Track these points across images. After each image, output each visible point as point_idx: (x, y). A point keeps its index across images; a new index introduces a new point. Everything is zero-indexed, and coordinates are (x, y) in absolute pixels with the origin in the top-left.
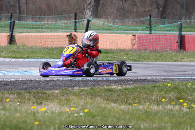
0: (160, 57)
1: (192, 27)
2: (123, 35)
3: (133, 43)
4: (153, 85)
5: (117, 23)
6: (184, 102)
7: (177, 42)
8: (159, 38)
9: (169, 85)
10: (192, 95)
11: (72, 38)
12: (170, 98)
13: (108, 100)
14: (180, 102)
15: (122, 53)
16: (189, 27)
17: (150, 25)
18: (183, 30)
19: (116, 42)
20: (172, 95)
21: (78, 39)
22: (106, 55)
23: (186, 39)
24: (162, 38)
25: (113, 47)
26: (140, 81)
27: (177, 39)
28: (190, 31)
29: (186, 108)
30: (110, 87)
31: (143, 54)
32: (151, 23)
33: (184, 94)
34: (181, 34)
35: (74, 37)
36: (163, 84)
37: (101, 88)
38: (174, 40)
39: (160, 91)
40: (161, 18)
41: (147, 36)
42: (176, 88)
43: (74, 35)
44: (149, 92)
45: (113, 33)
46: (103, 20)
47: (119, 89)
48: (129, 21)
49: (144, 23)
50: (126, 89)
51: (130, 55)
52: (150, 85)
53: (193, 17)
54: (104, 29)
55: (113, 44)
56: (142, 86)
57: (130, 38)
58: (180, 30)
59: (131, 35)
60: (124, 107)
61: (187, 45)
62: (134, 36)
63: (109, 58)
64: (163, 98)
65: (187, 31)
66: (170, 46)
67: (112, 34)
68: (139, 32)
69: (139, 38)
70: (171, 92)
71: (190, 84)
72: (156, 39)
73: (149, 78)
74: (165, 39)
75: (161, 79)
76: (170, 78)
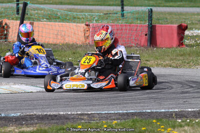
2: (73, 25)
3: (86, 35)
7: (146, 35)
8: (122, 29)
11: (3, 27)
15: (68, 52)
19: (63, 33)
21: (10, 30)
23: (158, 31)
24: (126, 29)
25: (59, 41)
26: (49, 118)
27: (146, 30)
34: (151, 24)
35: (6, 26)
43: (6, 24)
51: (77, 55)
55: (59, 37)
57: (82, 29)
58: (150, 19)
59: (83, 25)
61: (159, 39)
62: (87, 25)
69: (94, 28)
72: (117, 30)
73: (62, 113)
74: (129, 30)
75: (77, 114)
76: (90, 113)
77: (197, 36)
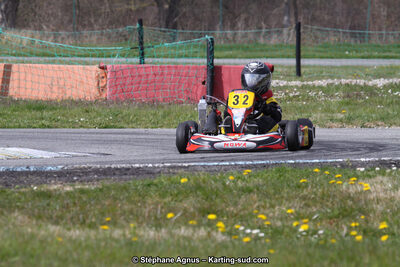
0: (164, 117)
1: (238, 48)
2: (78, 68)
3: (101, 85)
4: (146, 182)
5: (63, 38)
6: (217, 220)
7: (204, 83)
8: (162, 74)
9: (183, 181)
10: (236, 204)
12: (185, 210)
13: (39, 217)
14: (209, 220)
15: (76, 110)
16: (231, 48)
17: (141, 43)
18: (216, 54)
19: (61, 83)
20: (190, 204)
22: (39, 114)
24: (170, 74)
25: (55, 95)
26: (117, 173)
27: (203, 75)
28: (235, 57)
29: (223, 233)
30: (44, 188)
31: (125, 112)
32: (141, 38)
33: (218, 201)
34: (212, 64)
36: (169, 179)
37: (23, 190)
38: (197, 78)
39: (163, 196)
40: (167, 27)
41: (132, 69)
42: (198, 187)
44: (137, 199)
45: (54, 62)
46: (29, 32)
47: (67, 193)
48: (92, 36)
49: (126, 40)
50: (82, 191)
51: (93, 115)
52: (139, 182)
53: (239, 25)
54: (32, 54)
56: (122, 183)
57: (94, 75)
58: (211, 55)
59: (96, 67)
60: (78, 232)
61: (226, 89)
62: (102, 68)
63: (43, 121)
64: (170, 211)
65: (226, 57)
66: (186, 91)
67: (50, 66)
68: (115, 59)
69: (114, 72)
70: (187, 197)
71: (231, 178)
72: (155, 75)
73: (137, 165)
74: (175, 75)
75: (164, 167)
76: (186, 165)
77: (285, 87)
